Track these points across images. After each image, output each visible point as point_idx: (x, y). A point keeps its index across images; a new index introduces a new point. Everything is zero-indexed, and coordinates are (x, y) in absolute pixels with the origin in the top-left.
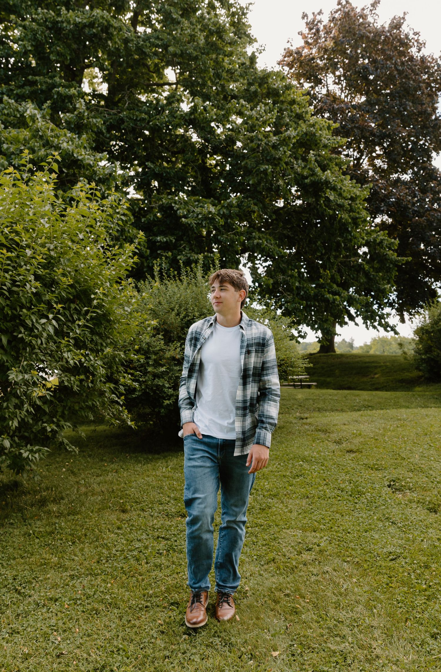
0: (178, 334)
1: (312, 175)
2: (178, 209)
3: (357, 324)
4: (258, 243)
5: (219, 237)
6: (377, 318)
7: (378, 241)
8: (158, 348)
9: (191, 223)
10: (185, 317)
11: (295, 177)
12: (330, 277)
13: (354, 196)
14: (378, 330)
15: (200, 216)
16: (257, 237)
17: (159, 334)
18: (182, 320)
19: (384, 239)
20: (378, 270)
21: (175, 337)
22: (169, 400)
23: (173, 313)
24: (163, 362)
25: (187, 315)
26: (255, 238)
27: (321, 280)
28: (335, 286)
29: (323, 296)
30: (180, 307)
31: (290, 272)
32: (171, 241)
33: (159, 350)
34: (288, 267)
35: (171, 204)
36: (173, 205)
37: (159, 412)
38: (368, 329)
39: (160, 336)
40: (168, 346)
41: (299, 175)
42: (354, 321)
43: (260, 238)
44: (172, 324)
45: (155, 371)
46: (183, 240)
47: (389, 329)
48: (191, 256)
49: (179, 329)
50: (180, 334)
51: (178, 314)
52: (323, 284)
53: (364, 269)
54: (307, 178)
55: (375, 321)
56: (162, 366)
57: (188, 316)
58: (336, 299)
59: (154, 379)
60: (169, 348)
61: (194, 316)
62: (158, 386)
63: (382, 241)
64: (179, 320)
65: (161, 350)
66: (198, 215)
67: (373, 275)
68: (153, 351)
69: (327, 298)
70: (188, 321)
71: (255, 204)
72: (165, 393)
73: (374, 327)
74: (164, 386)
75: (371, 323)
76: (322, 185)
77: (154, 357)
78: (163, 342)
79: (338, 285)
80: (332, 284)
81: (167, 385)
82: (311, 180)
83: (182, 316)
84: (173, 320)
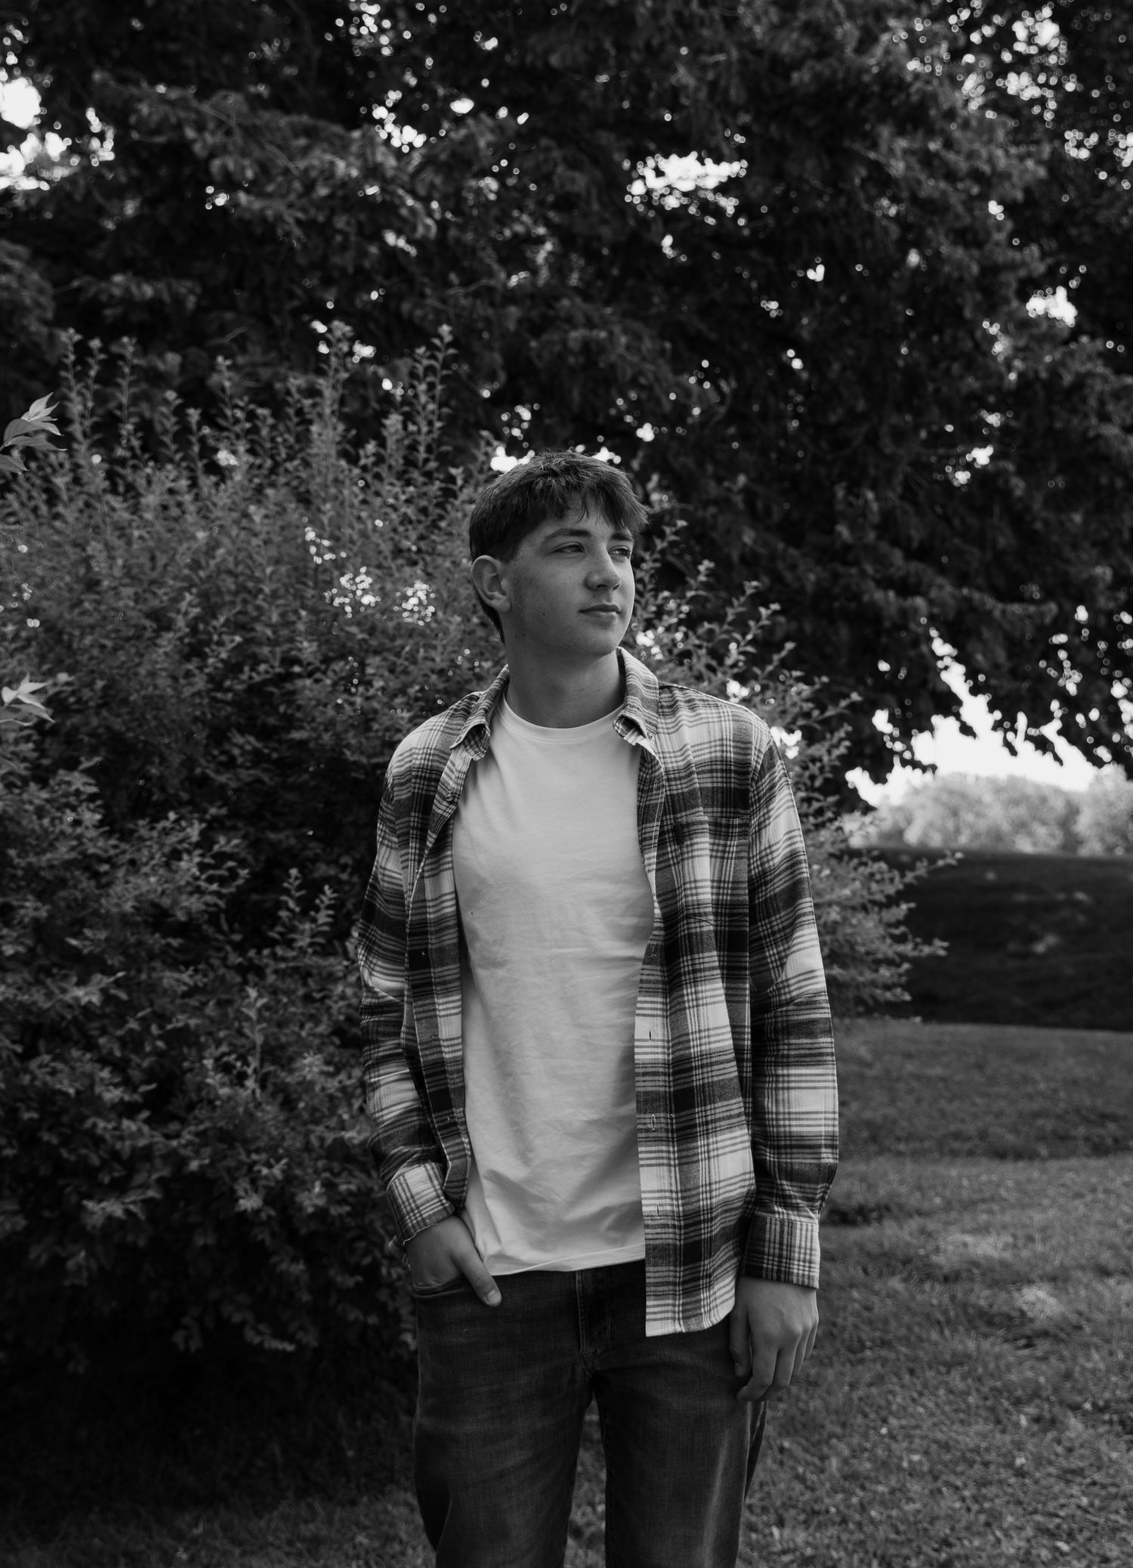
0: (190, 763)
1: (821, 55)
2: (212, 155)
3: (966, 730)
4: (586, 346)
5: (406, 307)
6: (1055, 705)
7: (1068, 379)
8: (63, 852)
9: (279, 218)
10: (233, 668)
11: (743, 61)
12: (875, 518)
13: (986, 169)
14: (1057, 758)
15: (323, 191)
16: (580, 317)
17: (72, 765)
18: (216, 682)
19: (1090, 374)
20: (1061, 502)
21: (174, 783)
22: (119, 1188)
23: (167, 642)
24: (88, 941)
25: (245, 657)
26: (570, 321)
27: (843, 531)
28: (897, 556)
29: (857, 597)
30: (210, 608)
31: (713, 489)
32: (178, 301)
33: (68, 865)
34: (701, 465)
35: (179, 126)
36: (190, 133)
37: (57, 1263)
38: (1013, 752)
39: (78, 781)
40: (126, 836)
41: (758, 53)
42: (958, 716)
43: (590, 324)
44: (155, 703)
45: (38, 997)
46: (232, 306)
47: (1103, 752)
48: (276, 376)
49: (201, 735)
50: (204, 767)
51: (195, 649)
52: (847, 548)
53: (1007, 493)
54: (797, 65)
55: (1049, 717)
56: (86, 966)
57: (255, 661)
58: (916, 611)
59: (30, 1053)
60: (129, 852)
61: (288, 661)
62: (47, 1098)
63: (1081, 382)
64: (200, 683)
65: (87, 864)
66: (309, 187)
67: (1046, 522)
68: (32, 873)
69: (873, 604)
70: (254, 689)
71: (573, 165)
72: (97, 1141)
73: (1043, 745)
74: (88, 1099)
75: (1033, 723)
76: (864, 100)
77: (31, 908)
78: (91, 817)
79: (910, 555)
80: (884, 547)
81: (112, 1095)
82: (817, 76)
83: (218, 656)
84: (163, 681)
